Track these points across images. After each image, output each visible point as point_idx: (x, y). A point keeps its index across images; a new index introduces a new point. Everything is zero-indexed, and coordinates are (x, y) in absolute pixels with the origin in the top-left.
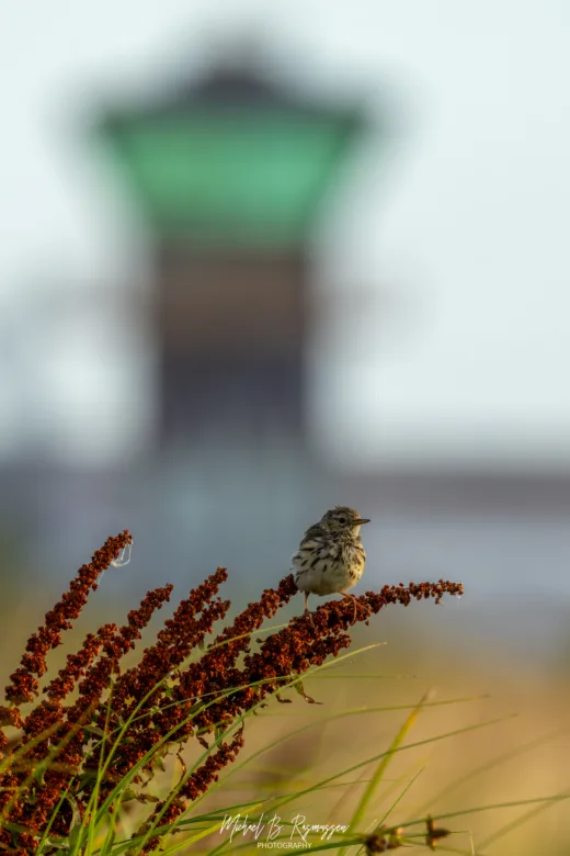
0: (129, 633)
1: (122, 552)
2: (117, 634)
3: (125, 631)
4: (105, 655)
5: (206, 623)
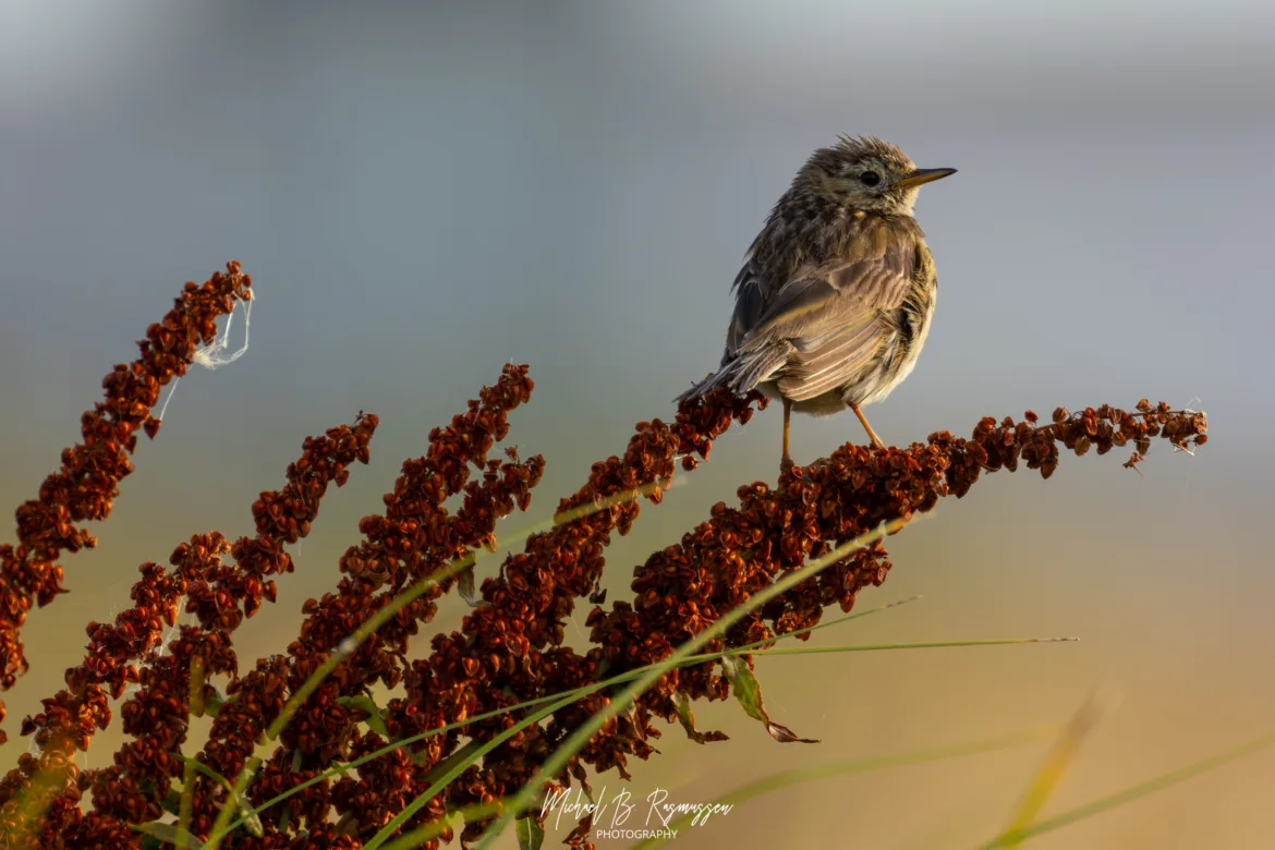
0: (260, 556)
1: (226, 324)
2: (226, 560)
3: (245, 551)
4: (193, 621)
5: (476, 525)
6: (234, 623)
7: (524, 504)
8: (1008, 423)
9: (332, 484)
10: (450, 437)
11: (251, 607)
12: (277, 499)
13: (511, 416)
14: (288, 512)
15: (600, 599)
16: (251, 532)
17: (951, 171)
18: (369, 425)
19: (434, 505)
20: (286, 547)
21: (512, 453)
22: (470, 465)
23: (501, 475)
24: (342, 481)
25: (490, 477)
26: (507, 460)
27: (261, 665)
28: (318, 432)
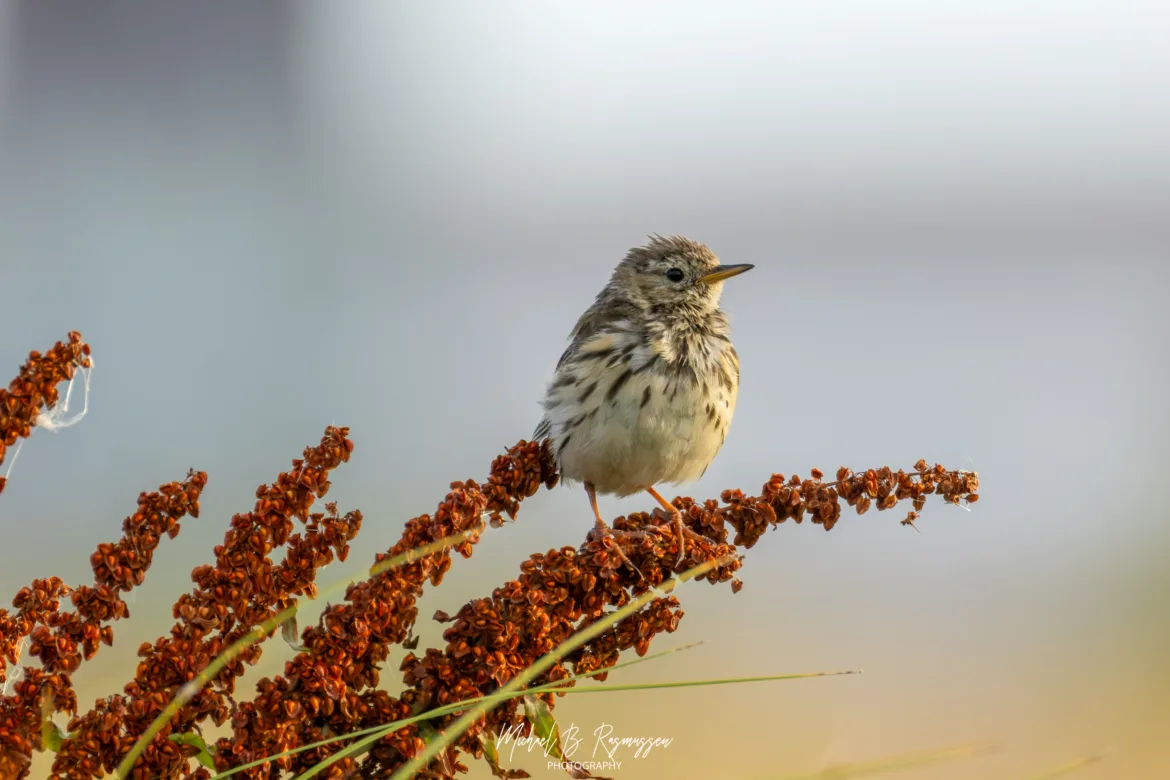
0: (98, 605)
1: (67, 390)
2: (66, 606)
4: (36, 663)
5: (298, 575)
6: (73, 666)
7: (342, 555)
8: (795, 481)
9: (164, 536)
10: (275, 494)
11: (89, 650)
12: (114, 550)
13: (331, 474)
14: (124, 562)
15: (413, 645)
16: (90, 582)
17: (748, 267)
18: (199, 481)
19: (260, 556)
20: (122, 594)
21: (331, 508)
22: (294, 520)
23: (321, 529)
24: (174, 533)
25: (312, 529)
26: (327, 515)
27: (100, 706)
28: (152, 489)
